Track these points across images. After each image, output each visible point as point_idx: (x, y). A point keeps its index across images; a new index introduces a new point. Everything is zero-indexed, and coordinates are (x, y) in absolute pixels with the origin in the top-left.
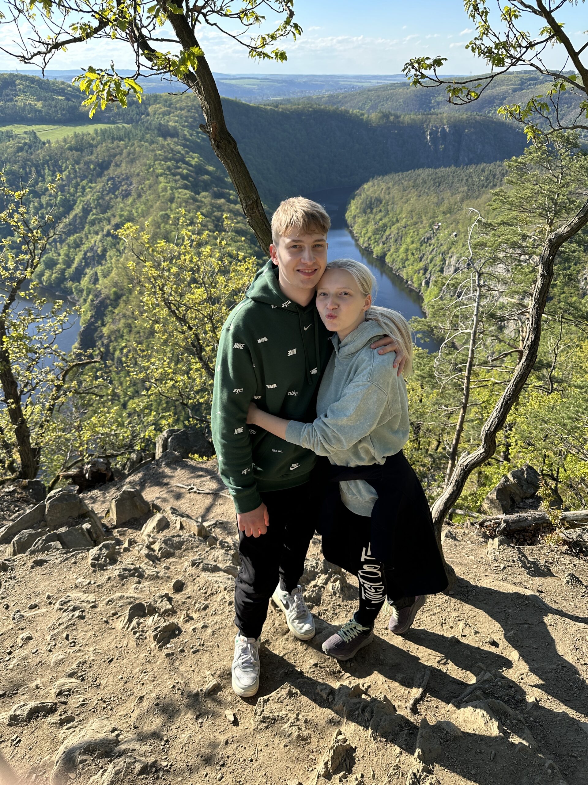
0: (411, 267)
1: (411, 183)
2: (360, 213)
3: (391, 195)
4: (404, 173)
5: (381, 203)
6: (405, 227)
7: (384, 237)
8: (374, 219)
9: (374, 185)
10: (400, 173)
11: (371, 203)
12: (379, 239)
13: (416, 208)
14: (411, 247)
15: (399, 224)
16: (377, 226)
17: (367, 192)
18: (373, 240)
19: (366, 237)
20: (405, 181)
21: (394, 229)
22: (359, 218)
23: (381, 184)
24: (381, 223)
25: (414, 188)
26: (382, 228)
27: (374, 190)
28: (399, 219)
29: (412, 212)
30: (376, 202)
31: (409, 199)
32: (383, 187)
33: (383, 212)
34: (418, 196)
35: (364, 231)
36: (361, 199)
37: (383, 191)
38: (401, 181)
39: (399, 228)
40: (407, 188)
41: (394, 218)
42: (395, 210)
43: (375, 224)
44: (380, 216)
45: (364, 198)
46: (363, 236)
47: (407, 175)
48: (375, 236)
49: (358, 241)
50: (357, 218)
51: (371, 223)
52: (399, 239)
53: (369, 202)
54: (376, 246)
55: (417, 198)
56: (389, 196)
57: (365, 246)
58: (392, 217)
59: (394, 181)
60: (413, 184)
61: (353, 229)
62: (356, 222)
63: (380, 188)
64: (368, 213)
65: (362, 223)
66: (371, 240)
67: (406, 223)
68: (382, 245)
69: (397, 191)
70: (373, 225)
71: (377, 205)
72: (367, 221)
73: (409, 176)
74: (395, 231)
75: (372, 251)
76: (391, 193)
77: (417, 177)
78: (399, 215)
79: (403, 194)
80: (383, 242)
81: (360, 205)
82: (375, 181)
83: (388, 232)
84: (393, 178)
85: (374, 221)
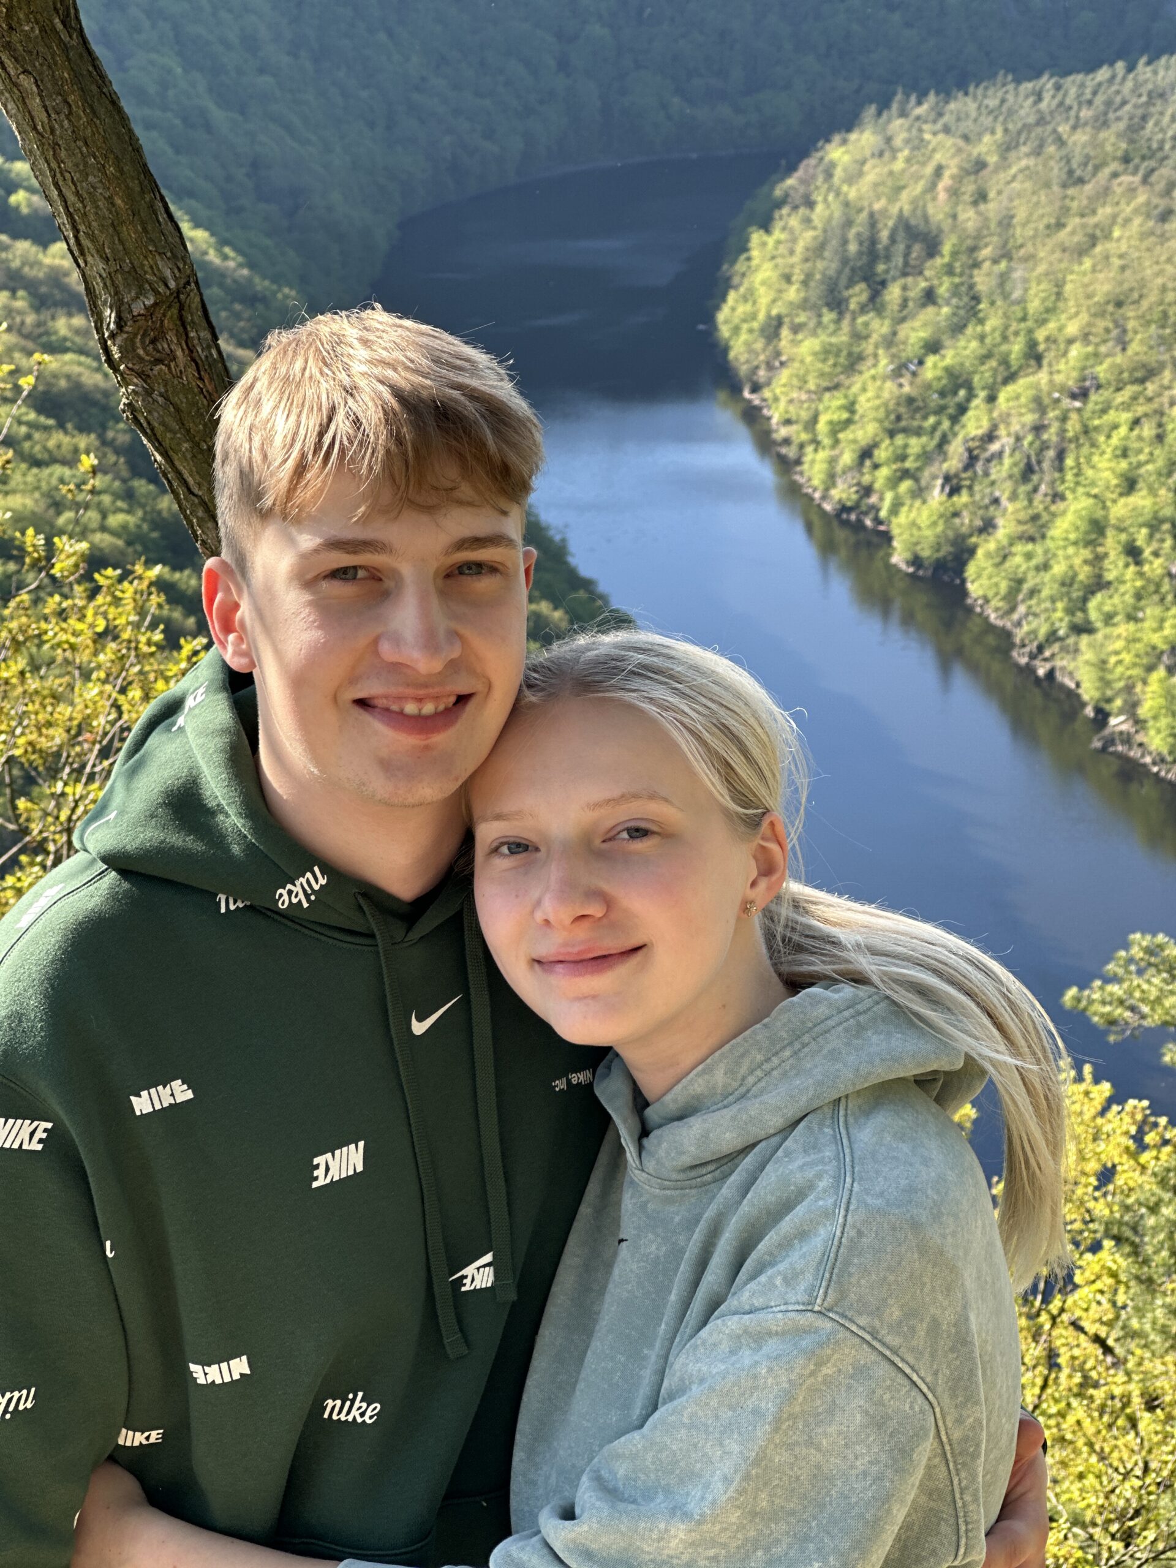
0: (1124, 629)
1: (1111, 140)
2: (804, 304)
3: (992, 208)
4: (1072, 83)
5: (932, 249)
6: (1082, 394)
7: (956, 449)
8: (890, 341)
9: (886, 149)
10: (1047, 83)
11: (872, 252)
12: (926, 457)
13: (1143, 283)
14: (1120, 509)
15: (1043, 377)
16: (911, 384)
17: (845, 188)
18: (888, 462)
19: (842, 445)
20: (1074, 128)
21: (1011, 404)
22: (800, 337)
23: (929, 142)
24: (935, 366)
25: (1131, 166)
26: (942, 394)
27: (891, 173)
28: (1041, 347)
29: (1119, 304)
30: (901, 247)
31: (1098, 233)
32: (944, 163)
33: (948, 304)
34: (1156, 212)
35: (831, 410)
36: (815, 228)
37: (946, 181)
38: (1049, 128)
39: (1046, 401)
40: (1090, 167)
41: (1012, 338)
42: (1016, 294)
43: (897, 373)
44: (925, 325)
45: (830, 219)
46: (827, 441)
47: (1088, 91)
48: (900, 440)
49: (798, 469)
50: (785, 332)
51: (875, 366)
52: (1046, 465)
53: (861, 244)
54: (908, 502)
55: (1151, 224)
56: (979, 213)
57: (840, 501)
58: (997, 334)
59: (1010, 126)
60: (1124, 146)
61: (764, 400)
62: (784, 358)
63: (924, 164)
64: (853, 305)
65: (820, 365)
66: (876, 466)
67: (1084, 368)
68: (944, 497)
69: (1028, 185)
70: (885, 378)
71: (906, 264)
72: (850, 354)
73: (1099, 100)
74: (1021, 415)
75: (882, 528)
76: (992, 195)
77: (1150, 103)
78: (1042, 322)
79: (1067, 201)
80: (947, 479)
81: (806, 260)
82: (898, 126)
83: (978, 419)
84: (1004, 109)
85: (893, 356)
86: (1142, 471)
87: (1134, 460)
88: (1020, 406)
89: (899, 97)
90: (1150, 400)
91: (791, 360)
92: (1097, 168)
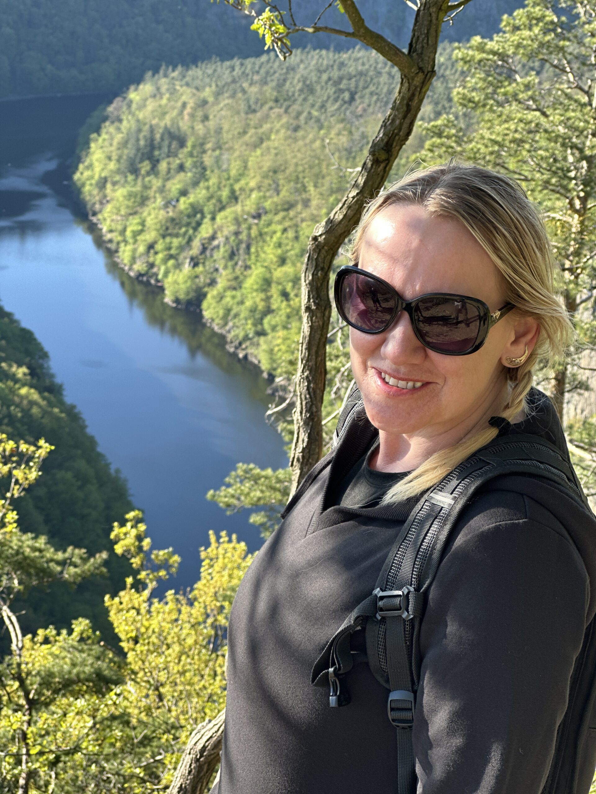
0: (281, 333)
1: (269, 91)
2: (118, 171)
3: (211, 124)
4: (249, 62)
5: (182, 143)
6: (258, 216)
7: (196, 244)
8: (162, 190)
9: (157, 94)
10: (236, 62)
11: (152, 145)
12: (181, 248)
13: (286, 162)
14: (278, 273)
15: (238, 208)
16: (173, 211)
17: (137, 112)
18: (162, 251)
19: (139, 242)
20: (251, 84)
21: (223, 221)
22: (116, 187)
23: (178, 90)
24: (185, 203)
25: (279, 105)
26: (189, 216)
27: (160, 106)
28: (238, 193)
29: (275, 172)
30: (166, 143)
31: (264, 137)
32: (186, 100)
33: (190, 171)
34: (291, 127)
35: (133, 225)
36: (122, 133)
37: (188, 110)
38: (238, 85)
39: (241, 219)
40: (259, 105)
41: (223, 188)
42: (225, 167)
43: (166, 206)
44: (180, 182)
45: (130, 129)
46: (131, 241)
47: (257, 68)
48: (168, 239)
49: (117, 255)
50: (109, 186)
51: (154, 202)
52: (241, 251)
53: (146, 141)
54: (172, 271)
55: (289, 133)
56: (205, 126)
57: (138, 271)
58: (216, 187)
59: (219, 83)
60: (275, 94)
61: (99, 220)
62: (108, 198)
63: (176, 101)
64: (143, 172)
65: (126, 202)
66: (156, 253)
67: (258, 204)
68: (190, 268)
69: (229, 113)
70: (160, 209)
71: (169, 151)
72: (142, 196)
73: (263, 71)
74: (228, 227)
75: (160, 284)
76: (211, 117)
77: (287, 73)
78: (237, 181)
79: (248, 121)
80: (192, 259)
81: (119, 149)
82: (163, 82)
83: (207, 229)
84: (216, 74)
85: (164, 198)
86: (289, 254)
87: (284, 248)
88: (228, 222)
89: (163, 67)
90: (291, 219)
91: (112, 199)
92: (262, 105)
